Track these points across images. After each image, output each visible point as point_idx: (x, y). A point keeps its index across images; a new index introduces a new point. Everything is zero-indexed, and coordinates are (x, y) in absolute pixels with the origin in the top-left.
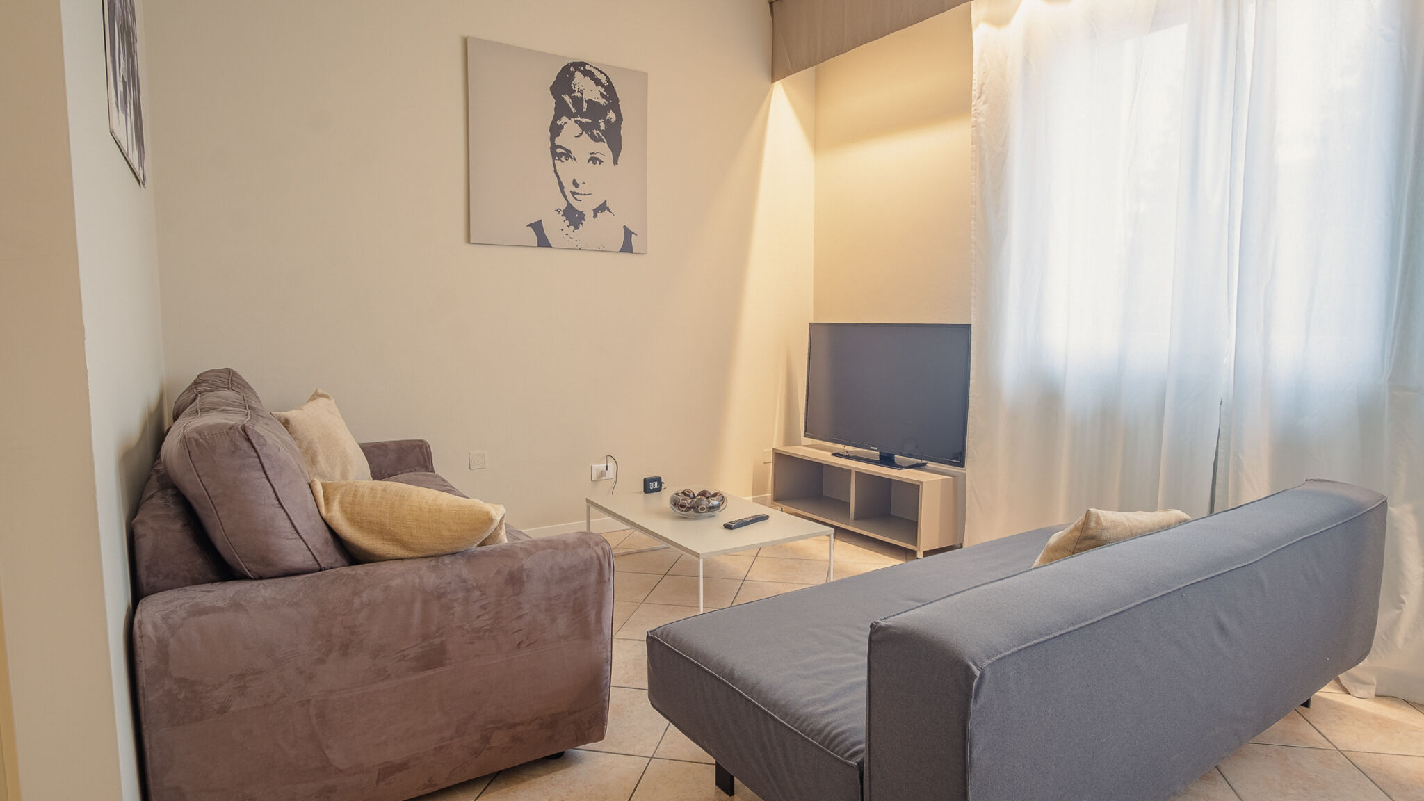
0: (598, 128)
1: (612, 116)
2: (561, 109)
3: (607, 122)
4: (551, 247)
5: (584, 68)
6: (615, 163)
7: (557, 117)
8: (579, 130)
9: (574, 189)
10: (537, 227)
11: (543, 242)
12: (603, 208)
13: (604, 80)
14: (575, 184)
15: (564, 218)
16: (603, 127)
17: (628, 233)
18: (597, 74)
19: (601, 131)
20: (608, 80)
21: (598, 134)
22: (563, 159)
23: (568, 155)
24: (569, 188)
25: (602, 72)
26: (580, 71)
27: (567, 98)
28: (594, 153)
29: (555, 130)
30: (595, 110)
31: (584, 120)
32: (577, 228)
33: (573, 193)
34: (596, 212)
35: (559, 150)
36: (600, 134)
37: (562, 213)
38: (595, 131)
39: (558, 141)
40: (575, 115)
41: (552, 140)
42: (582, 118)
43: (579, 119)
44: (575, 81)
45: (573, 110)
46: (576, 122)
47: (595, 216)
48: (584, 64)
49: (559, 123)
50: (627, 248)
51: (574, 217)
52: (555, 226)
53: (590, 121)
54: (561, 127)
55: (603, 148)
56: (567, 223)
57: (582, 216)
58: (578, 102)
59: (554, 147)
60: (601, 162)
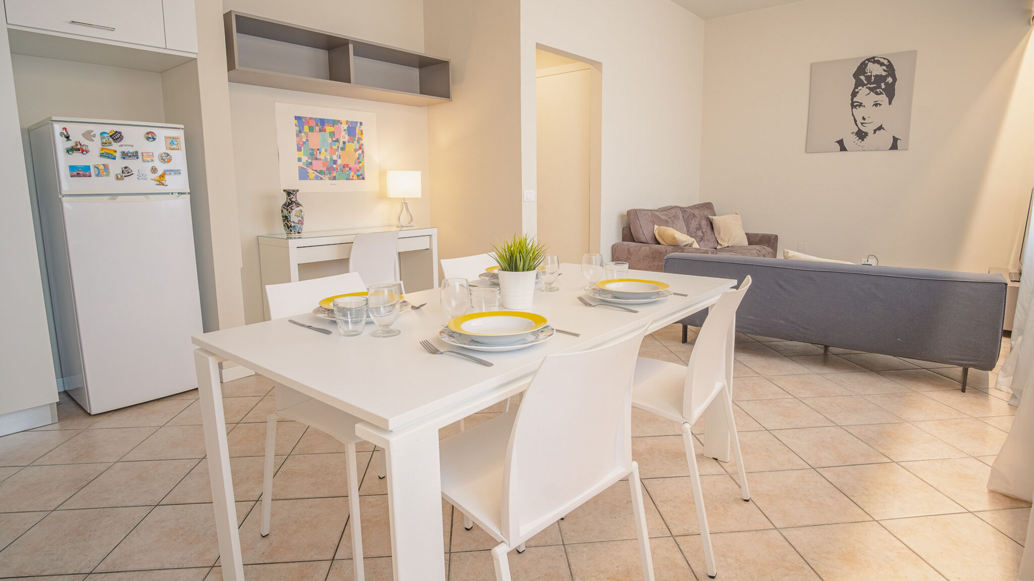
0: (880, 87)
1: (890, 80)
2: (859, 83)
3: (887, 84)
4: (847, 151)
5: (874, 60)
6: (890, 103)
7: (856, 87)
8: (869, 91)
9: (863, 121)
10: (841, 142)
11: (843, 149)
12: (880, 128)
13: (886, 62)
14: (864, 119)
15: (856, 136)
16: (883, 86)
17: (895, 140)
18: (882, 60)
19: (882, 89)
20: (889, 61)
21: (880, 91)
22: (857, 107)
23: (860, 105)
24: (859, 121)
25: (885, 59)
26: (871, 62)
27: (862, 77)
28: (876, 101)
29: (854, 94)
30: (879, 79)
31: (872, 86)
32: (863, 140)
33: (862, 124)
34: (875, 131)
35: (855, 104)
36: (881, 91)
37: (855, 134)
38: (878, 90)
39: (855, 99)
40: (867, 85)
41: (852, 99)
42: (870, 85)
43: (869, 86)
44: (868, 68)
45: (866, 82)
46: (867, 88)
47: (875, 133)
48: (874, 58)
49: (856, 90)
50: (894, 147)
51: (861, 135)
52: (851, 140)
53: (875, 85)
54: (858, 92)
55: (883, 98)
56: (858, 138)
57: (866, 134)
58: (868, 78)
59: (852, 103)
60: (880, 105)
